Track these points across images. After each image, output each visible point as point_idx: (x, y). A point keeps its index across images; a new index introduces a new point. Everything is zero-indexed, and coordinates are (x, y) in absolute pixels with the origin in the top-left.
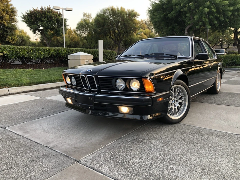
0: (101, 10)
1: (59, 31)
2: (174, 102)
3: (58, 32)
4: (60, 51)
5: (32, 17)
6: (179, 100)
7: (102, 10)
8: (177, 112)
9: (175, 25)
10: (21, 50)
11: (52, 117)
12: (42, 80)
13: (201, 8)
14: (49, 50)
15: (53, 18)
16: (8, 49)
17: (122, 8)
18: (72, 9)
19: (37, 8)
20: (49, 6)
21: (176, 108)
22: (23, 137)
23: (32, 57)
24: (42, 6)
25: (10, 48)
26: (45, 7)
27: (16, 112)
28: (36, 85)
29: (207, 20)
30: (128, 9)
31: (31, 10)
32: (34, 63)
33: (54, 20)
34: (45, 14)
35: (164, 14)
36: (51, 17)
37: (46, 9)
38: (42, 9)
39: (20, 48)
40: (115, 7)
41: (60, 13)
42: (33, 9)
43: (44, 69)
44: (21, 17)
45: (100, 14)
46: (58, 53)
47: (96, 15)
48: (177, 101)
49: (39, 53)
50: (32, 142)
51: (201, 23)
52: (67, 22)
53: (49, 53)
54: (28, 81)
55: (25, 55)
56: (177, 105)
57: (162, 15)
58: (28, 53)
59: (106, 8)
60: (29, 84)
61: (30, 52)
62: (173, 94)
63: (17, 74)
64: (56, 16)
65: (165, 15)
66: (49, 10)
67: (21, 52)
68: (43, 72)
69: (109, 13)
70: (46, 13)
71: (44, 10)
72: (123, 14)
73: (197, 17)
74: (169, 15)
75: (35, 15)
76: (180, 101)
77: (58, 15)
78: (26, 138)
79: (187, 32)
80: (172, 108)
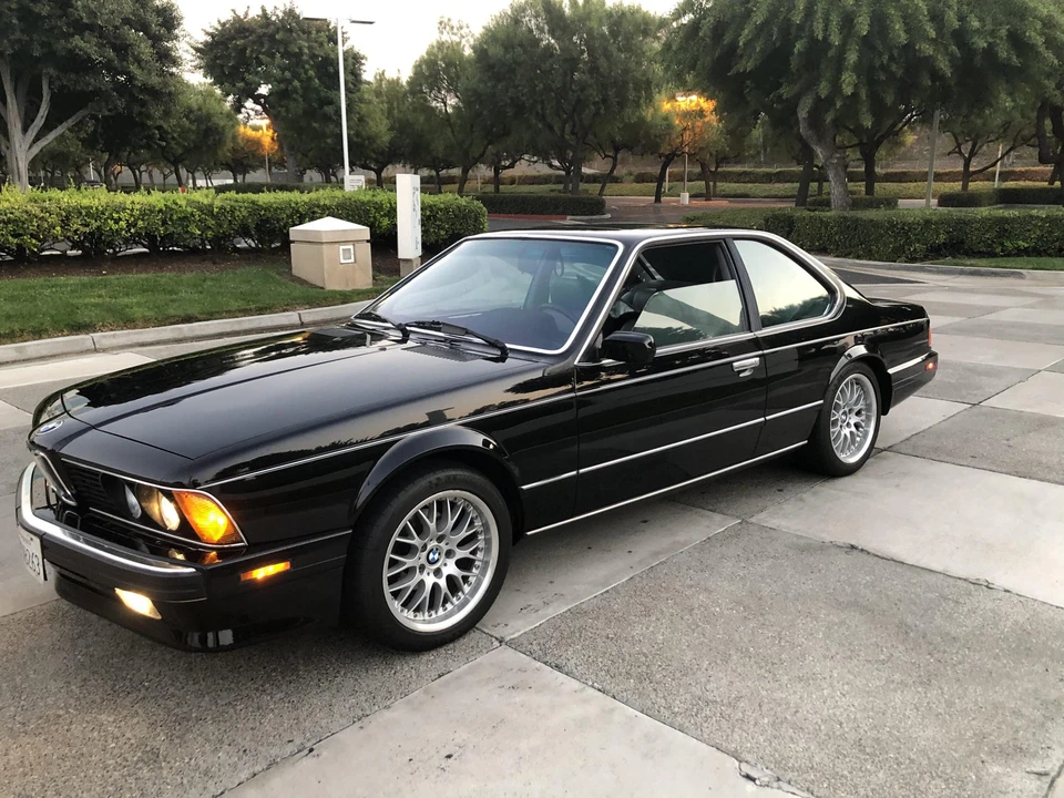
6: (457, 550)
8: (446, 600)
15: (306, 52)
21: (442, 582)
24: (264, 7)
26: (276, 8)
34: (275, 37)
36: (300, 49)
38: (265, 13)
42: (232, 18)
48: (449, 554)
56: (450, 568)
62: (432, 525)
66: (292, 20)
71: (273, 18)
76: (462, 554)
80: (422, 583)
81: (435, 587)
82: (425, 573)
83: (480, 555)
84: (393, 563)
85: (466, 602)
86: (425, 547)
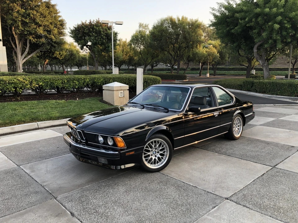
0: (158, 20)
1: (108, 47)
2: (155, 153)
3: (107, 49)
4: (96, 79)
5: (79, 31)
6: (160, 151)
7: (160, 21)
8: (158, 162)
9: (242, 42)
10: (56, 81)
11: (60, 158)
12: (71, 114)
13: (270, 24)
14: (84, 79)
15: (102, 33)
16: (43, 80)
17: (183, 18)
18: (123, 22)
19: (86, 21)
20: (99, 19)
21: (157, 158)
22: (29, 175)
23: (67, 87)
24: (90, 20)
25: (45, 80)
26: (94, 20)
27: (35, 150)
28: (65, 118)
29: (279, 38)
30: (191, 19)
31: (79, 24)
32: (70, 92)
33: (103, 34)
34: (93, 28)
35: (227, 29)
36: (100, 32)
37: (95, 23)
38: (90, 22)
39: (54, 79)
40: (175, 17)
41: (110, 26)
42: (81, 23)
43: (77, 99)
44: (68, 32)
45: (157, 25)
46: (94, 82)
47: (153, 26)
48: (158, 152)
49: (74, 82)
50: (33, 180)
51: (270, 41)
52: (117, 36)
53: (85, 82)
54: (58, 115)
55: (60, 85)
56: (158, 155)
57: (225, 31)
58: (62, 83)
59: (164, 19)
60: (58, 118)
61: (65, 82)
62: (153, 146)
63: (49, 107)
64: (106, 30)
65: (229, 30)
66: (98, 24)
67: (55, 82)
68: (75, 104)
69: (167, 24)
70: (95, 27)
71: (93, 23)
72: (184, 26)
73: (266, 34)
74: (233, 31)
75: (83, 30)
76: (162, 152)
77: (108, 29)
78: (31, 176)
79: (256, 51)
80: (152, 158)
81: (155, 159)
82: (153, 156)
83: (166, 153)
84: (145, 154)
85: (163, 163)
86: (152, 151)
